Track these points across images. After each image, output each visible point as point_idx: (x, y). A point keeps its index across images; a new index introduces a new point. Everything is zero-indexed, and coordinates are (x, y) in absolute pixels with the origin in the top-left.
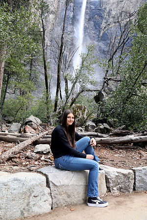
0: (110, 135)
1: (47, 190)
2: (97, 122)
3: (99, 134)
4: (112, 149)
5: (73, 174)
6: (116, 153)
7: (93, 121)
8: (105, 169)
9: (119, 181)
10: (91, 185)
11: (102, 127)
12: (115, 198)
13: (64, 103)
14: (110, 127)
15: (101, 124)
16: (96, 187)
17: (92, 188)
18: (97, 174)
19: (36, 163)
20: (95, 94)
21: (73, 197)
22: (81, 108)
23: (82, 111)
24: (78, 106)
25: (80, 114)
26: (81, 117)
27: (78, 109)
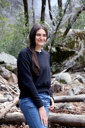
22: (83, 37)
23: (84, 41)
24: (77, 33)
25: (81, 46)
26: (84, 51)
27: (77, 39)
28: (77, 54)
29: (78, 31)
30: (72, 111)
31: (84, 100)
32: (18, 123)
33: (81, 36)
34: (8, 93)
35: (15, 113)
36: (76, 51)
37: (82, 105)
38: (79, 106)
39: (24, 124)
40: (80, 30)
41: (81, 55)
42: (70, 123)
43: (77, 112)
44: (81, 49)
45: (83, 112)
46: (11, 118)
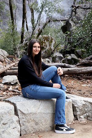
0: (78, 65)
1: (15, 118)
2: (64, 52)
3: (67, 65)
4: (79, 79)
5: (40, 103)
6: (84, 83)
7: (61, 52)
8: (72, 98)
9: (86, 110)
10: (58, 113)
11: (69, 57)
12: (82, 126)
13: (31, 34)
14: (78, 58)
15: (68, 55)
16: (63, 115)
17: (60, 116)
18: (64, 102)
19: (4, 93)
20: (63, 24)
21: (41, 125)
22: (48, 39)
23: (49, 42)
24: (44, 37)
25: (47, 45)
28: (45, 49)
40: (46, 35)
41: (48, 49)
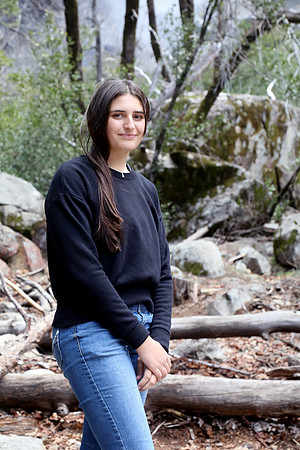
22: (264, 119)
23: (265, 133)
24: (243, 108)
25: (255, 152)
26: (265, 166)
27: (243, 126)
28: (242, 178)
29: (248, 98)
30: (225, 366)
31: (263, 331)
32: (45, 404)
33: (256, 117)
34: (11, 305)
35: (34, 373)
36: (240, 167)
37: (258, 348)
38: (247, 349)
39: (64, 408)
40: (252, 97)
41: (255, 181)
42: (216, 406)
43: (241, 368)
44: (257, 160)
45: (261, 369)
46: (21, 389)
